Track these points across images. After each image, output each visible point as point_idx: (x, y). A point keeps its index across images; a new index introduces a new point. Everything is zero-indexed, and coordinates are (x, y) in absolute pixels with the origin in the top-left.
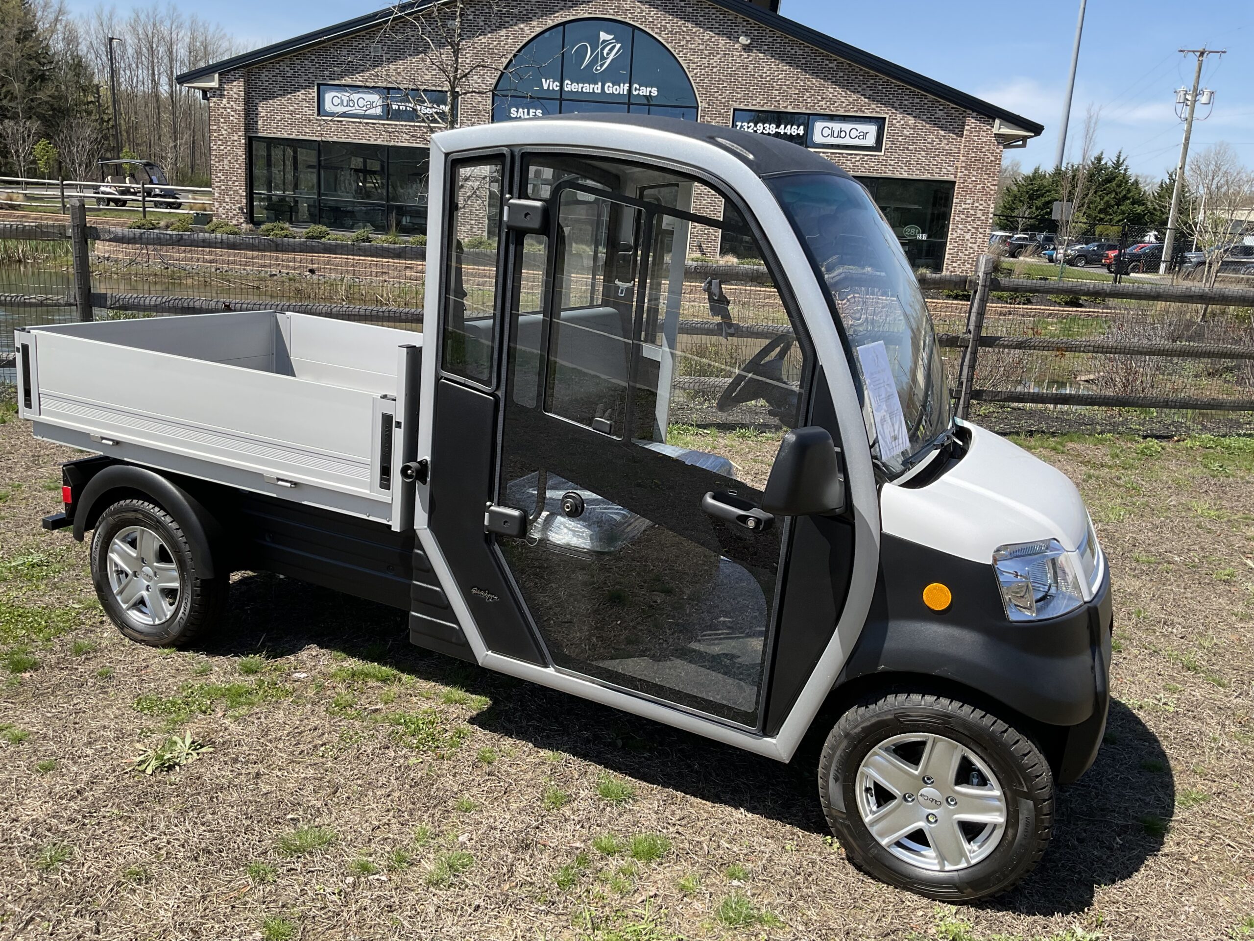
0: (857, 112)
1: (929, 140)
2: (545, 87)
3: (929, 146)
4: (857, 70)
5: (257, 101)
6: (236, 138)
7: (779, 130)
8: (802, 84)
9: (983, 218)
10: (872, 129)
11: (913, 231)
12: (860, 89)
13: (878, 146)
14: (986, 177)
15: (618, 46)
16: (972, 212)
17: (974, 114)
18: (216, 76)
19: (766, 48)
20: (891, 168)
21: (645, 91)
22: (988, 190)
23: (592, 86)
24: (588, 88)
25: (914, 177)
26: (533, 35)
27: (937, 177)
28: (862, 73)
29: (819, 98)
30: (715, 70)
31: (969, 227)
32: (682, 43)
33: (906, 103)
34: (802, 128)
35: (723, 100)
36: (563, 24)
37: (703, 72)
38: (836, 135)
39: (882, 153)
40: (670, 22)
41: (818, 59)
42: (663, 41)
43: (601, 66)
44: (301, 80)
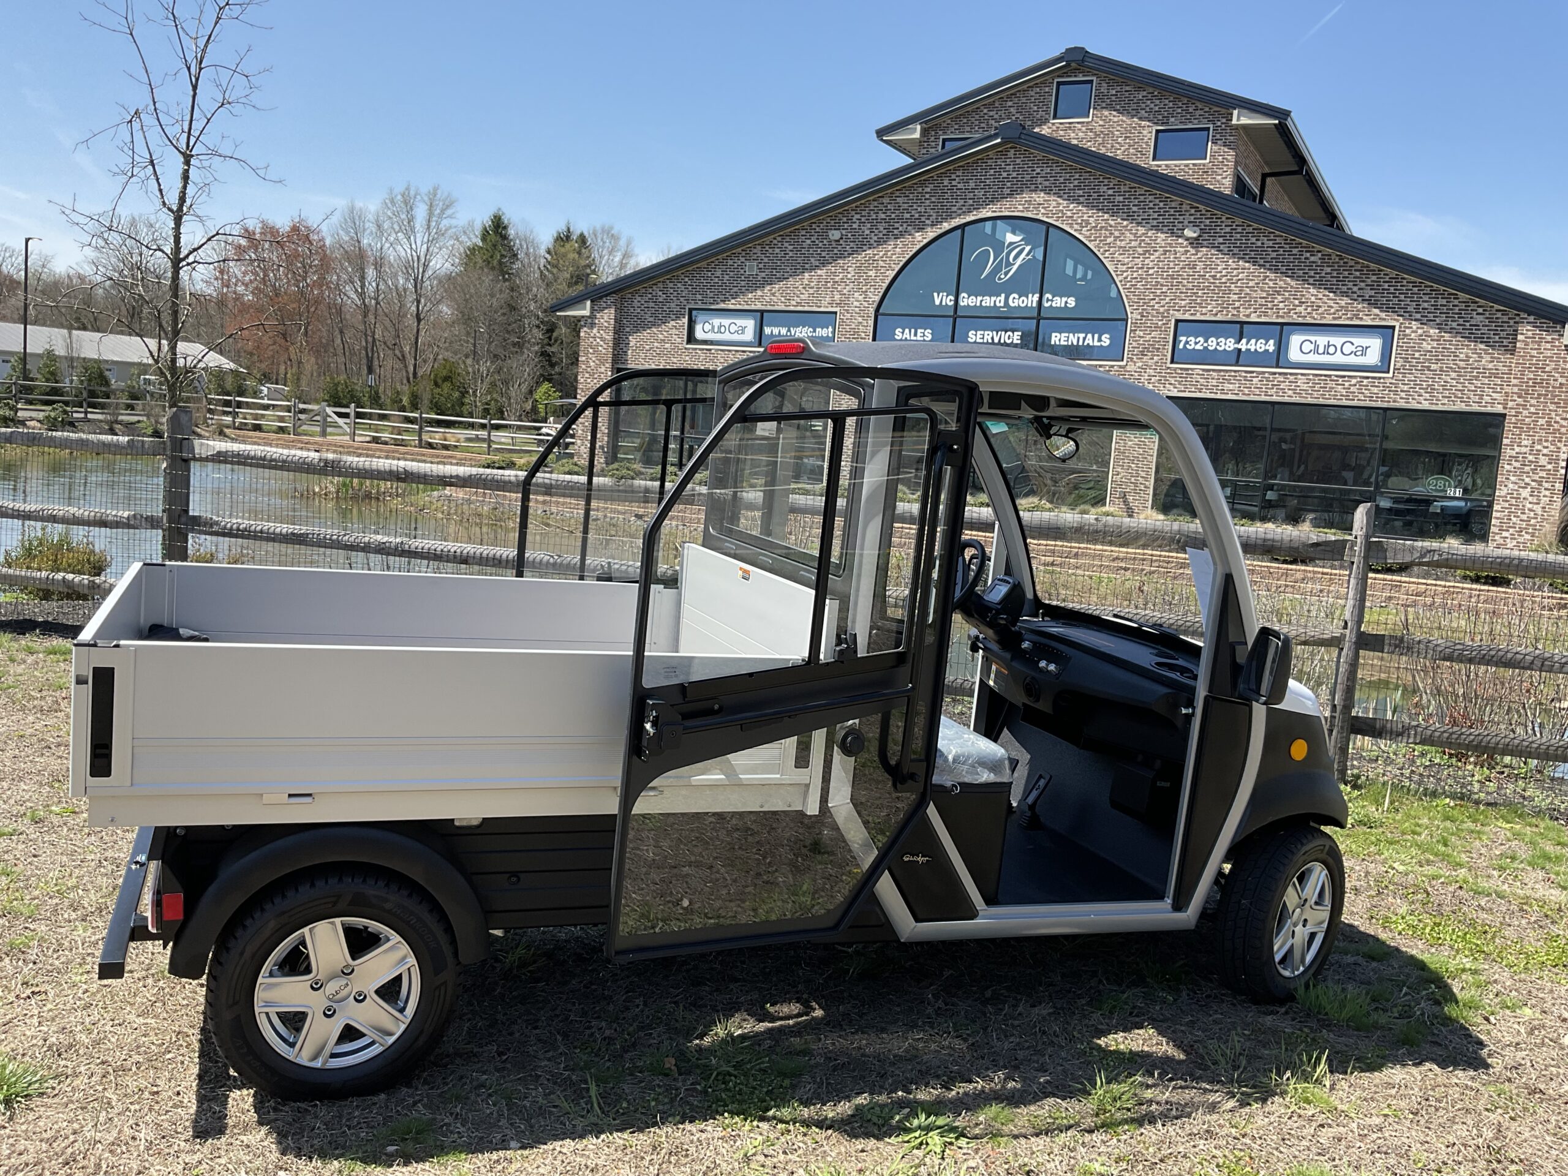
0: (1351, 319)
1: (1462, 356)
2: (937, 302)
3: (1462, 364)
4: (1352, 263)
5: (628, 329)
6: (603, 369)
7: (1239, 346)
8: (1271, 284)
9: (1549, 467)
10: (1375, 344)
11: (1441, 483)
12: (1355, 289)
13: (1385, 364)
14: (1553, 407)
15: (1028, 248)
16: (1531, 458)
17: (1531, 319)
18: (588, 303)
19: (1221, 240)
20: (1403, 395)
21: (1059, 302)
22: (1556, 426)
23: (993, 299)
24: (988, 301)
25: (1440, 408)
26: (925, 241)
27: (1475, 408)
28: (1359, 267)
29: (1297, 302)
30: (1151, 272)
31: (1527, 480)
32: (1109, 240)
33: (1426, 305)
34: (1271, 342)
35: (1162, 310)
36: (962, 227)
37: (1135, 275)
38: (1321, 350)
39: (1390, 375)
40: (1092, 217)
41: (1295, 251)
42: (1084, 240)
43: (1006, 274)
44: (673, 305)
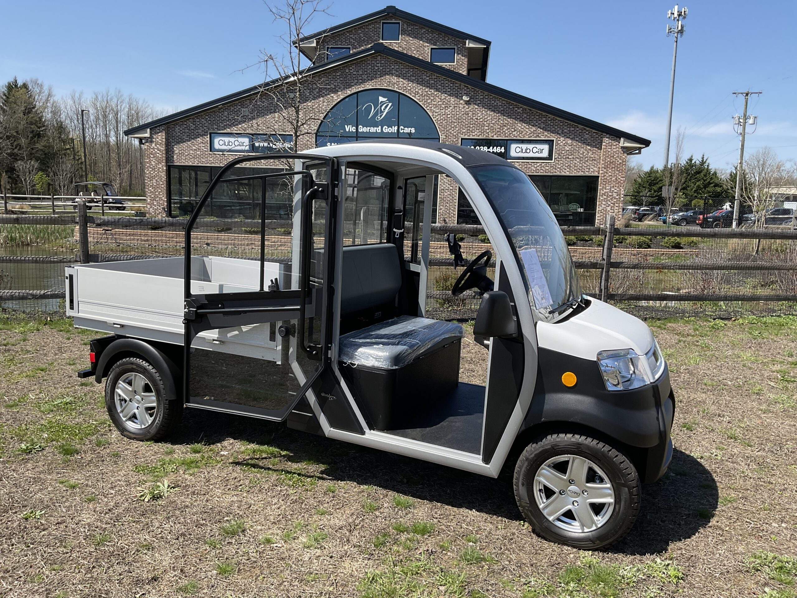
0: (536, 137)
1: (581, 152)
2: (347, 130)
3: (581, 156)
4: (535, 113)
5: (173, 144)
6: (160, 166)
7: (489, 150)
8: (502, 122)
9: (617, 197)
10: (546, 147)
11: (575, 206)
12: (537, 124)
13: (550, 157)
14: (617, 172)
15: (390, 104)
16: (610, 194)
17: (608, 136)
18: (148, 130)
19: (479, 102)
20: (558, 169)
21: (407, 130)
22: (619, 180)
23: (375, 128)
24: (373, 130)
25: (573, 174)
26: (339, 100)
27: (587, 174)
28: (538, 114)
29: (513, 130)
30: (449, 116)
31: (609, 203)
32: (429, 101)
33: (566, 131)
34: (503, 148)
35: (455, 134)
36: (357, 93)
37: (442, 117)
38: (524, 151)
39: (553, 161)
40: (420, 89)
41: (511, 107)
42: (417, 101)
43: (381, 116)
44: (200, 131)
